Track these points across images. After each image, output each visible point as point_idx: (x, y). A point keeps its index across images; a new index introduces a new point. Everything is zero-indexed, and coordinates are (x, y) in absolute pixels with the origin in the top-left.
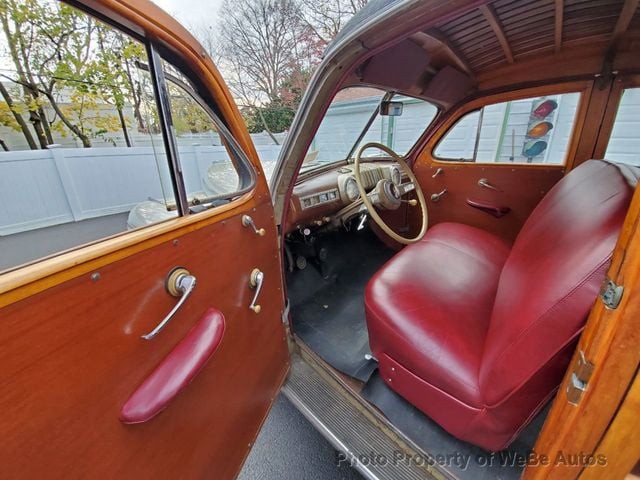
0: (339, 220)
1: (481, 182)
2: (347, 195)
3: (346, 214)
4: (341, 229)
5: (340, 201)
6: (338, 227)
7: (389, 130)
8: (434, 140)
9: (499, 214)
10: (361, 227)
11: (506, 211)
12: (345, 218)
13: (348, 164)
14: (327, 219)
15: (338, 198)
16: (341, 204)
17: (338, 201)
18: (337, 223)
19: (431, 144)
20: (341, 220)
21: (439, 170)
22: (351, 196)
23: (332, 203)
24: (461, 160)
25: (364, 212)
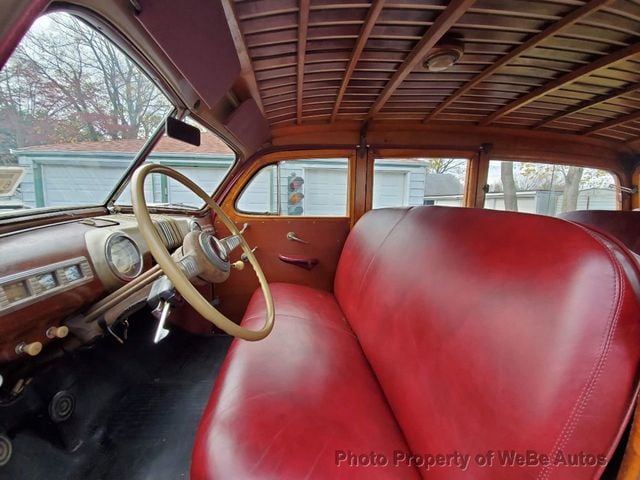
0: (95, 324)
1: (290, 235)
2: (113, 269)
3: (114, 307)
4: (104, 342)
5: (96, 282)
6: (97, 339)
7: (163, 190)
8: (235, 192)
9: (310, 266)
10: (161, 333)
11: (315, 263)
12: (111, 317)
13: (108, 213)
14: (61, 332)
15: (88, 277)
16: (99, 289)
17: (89, 284)
18: (92, 331)
19: (232, 196)
20: (103, 325)
21: (246, 225)
22: (122, 269)
23: (75, 290)
24: (266, 213)
25: (162, 298)
